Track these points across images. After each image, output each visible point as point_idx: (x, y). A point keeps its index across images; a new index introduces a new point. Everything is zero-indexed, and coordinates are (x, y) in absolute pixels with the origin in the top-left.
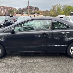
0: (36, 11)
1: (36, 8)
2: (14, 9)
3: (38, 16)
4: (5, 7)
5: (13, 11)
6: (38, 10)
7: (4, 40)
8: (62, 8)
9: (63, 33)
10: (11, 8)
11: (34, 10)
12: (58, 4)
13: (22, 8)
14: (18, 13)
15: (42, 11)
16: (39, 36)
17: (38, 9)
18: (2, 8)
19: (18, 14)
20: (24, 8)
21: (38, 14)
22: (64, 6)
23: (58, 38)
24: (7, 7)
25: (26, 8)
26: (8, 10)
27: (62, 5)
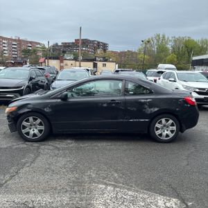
0: (99, 51)
1: (99, 43)
2: (39, 46)
3: (104, 65)
4: (15, 40)
5: (35, 51)
6: (105, 50)
7: (50, 110)
8: (169, 46)
9: (143, 101)
10: (31, 42)
11: (95, 49)
12: (159, 36)
13: (60, 44)
14: (50, 58)
15: (115, 53)
16: (105, 105)
17: (105, 46)
18: (5, 42)
19: (50, 61)
20: (66, 43)
21: (106, 61)
22: (175, 41)
23: (135, 109)
24: (19, 40)
25: (73, 43)
26: (23, 47)
27: (170, 39)
